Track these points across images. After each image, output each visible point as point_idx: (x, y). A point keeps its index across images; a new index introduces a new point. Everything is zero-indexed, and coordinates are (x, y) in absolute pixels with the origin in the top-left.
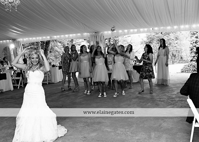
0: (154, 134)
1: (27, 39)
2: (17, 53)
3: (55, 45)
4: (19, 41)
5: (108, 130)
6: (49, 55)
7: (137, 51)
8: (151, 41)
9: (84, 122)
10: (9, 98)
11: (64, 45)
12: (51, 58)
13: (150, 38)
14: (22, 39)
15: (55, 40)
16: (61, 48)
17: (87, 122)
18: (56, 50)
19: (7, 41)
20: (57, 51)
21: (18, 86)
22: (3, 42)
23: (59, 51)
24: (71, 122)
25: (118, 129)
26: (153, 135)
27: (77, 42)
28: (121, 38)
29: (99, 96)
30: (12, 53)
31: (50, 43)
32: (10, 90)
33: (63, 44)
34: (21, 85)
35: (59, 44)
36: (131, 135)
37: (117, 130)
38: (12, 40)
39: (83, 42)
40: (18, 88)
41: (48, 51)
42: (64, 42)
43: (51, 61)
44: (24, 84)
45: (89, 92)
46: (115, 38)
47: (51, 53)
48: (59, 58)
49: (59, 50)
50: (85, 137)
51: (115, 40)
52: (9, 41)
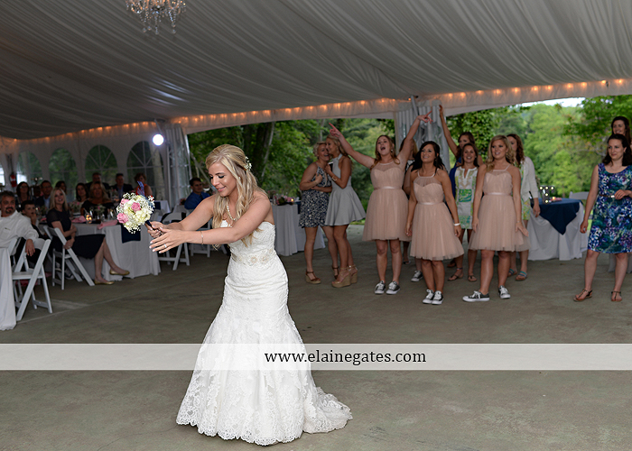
0: (607, 431)
1: (202, 117)
2: (171, 160)
3: (285, 137)
4: (177, 125)
5: (454, 408)
6: (266, 166)
7: (551, 156)
8: (599, 123)
9: (376, 381)
10: (147, 299)
11: (313, 137)
12: (274, 176)
13: (597, 114)
14: (186, 119)
15: (287, 122)
16: (305, 147)
17: (387, 380)
18: (290, 152)
19: (144, 123)
20: (291, 156)
21: (173, 263)
22: (131, 127)
23: (297, 156)
24: (336, 380)
25: (487, 408)
26: (605, 434)
27: (353, 128)
28: (498, 116)
29: (425, 301)
30: (157, 162)
31: (270, 132)
32: (151, 274)
33: (311, 134)
34: (183, 260)
35: (299, 134)
36: (532, 431)
37: (483, 412)
38: (158, 120)
39: (374, 126)
40: (175, 268)
41: (265, 154)
42: (315, 127)
43: (273, 185)
44: (192, 255)
45: (392, 285)
46: (477, 115)
47: (274, 162)
48: (297, 177)
49: (297, 153)
50: (380, 429)
51: (478, 121)
52: (150, 125)
